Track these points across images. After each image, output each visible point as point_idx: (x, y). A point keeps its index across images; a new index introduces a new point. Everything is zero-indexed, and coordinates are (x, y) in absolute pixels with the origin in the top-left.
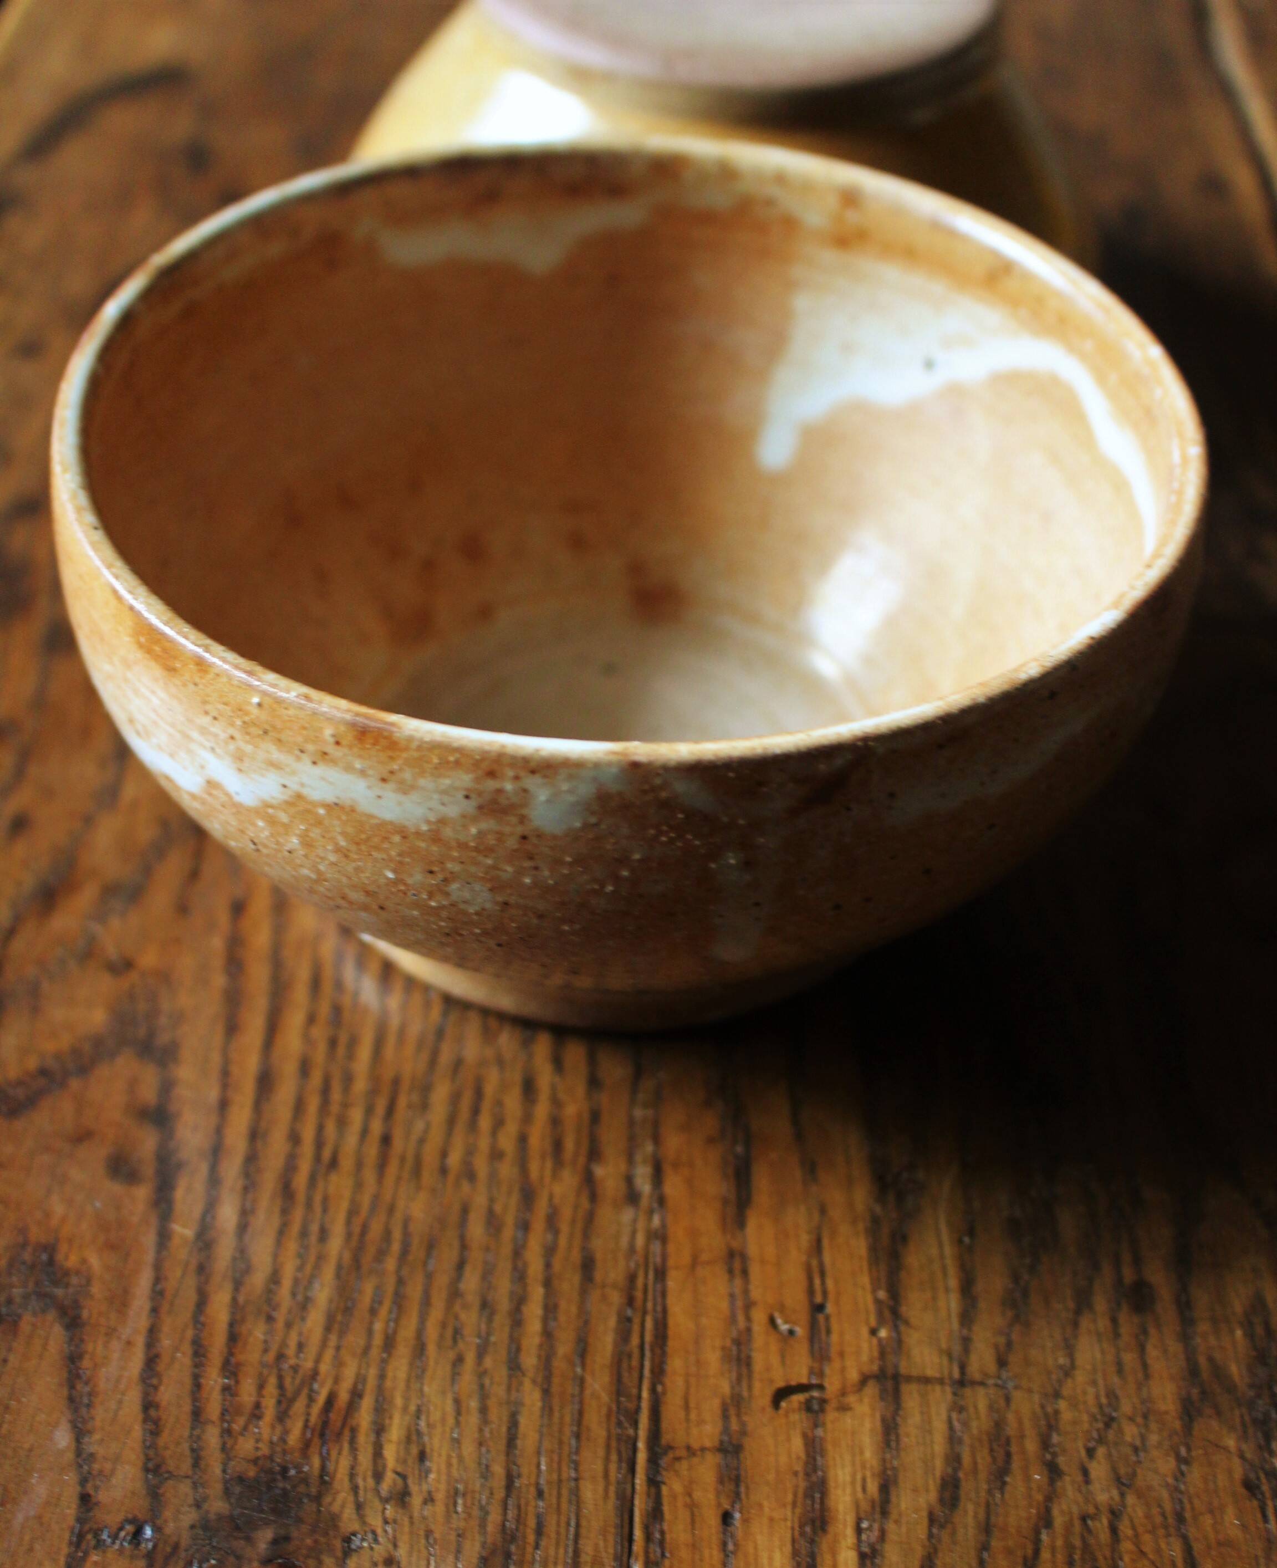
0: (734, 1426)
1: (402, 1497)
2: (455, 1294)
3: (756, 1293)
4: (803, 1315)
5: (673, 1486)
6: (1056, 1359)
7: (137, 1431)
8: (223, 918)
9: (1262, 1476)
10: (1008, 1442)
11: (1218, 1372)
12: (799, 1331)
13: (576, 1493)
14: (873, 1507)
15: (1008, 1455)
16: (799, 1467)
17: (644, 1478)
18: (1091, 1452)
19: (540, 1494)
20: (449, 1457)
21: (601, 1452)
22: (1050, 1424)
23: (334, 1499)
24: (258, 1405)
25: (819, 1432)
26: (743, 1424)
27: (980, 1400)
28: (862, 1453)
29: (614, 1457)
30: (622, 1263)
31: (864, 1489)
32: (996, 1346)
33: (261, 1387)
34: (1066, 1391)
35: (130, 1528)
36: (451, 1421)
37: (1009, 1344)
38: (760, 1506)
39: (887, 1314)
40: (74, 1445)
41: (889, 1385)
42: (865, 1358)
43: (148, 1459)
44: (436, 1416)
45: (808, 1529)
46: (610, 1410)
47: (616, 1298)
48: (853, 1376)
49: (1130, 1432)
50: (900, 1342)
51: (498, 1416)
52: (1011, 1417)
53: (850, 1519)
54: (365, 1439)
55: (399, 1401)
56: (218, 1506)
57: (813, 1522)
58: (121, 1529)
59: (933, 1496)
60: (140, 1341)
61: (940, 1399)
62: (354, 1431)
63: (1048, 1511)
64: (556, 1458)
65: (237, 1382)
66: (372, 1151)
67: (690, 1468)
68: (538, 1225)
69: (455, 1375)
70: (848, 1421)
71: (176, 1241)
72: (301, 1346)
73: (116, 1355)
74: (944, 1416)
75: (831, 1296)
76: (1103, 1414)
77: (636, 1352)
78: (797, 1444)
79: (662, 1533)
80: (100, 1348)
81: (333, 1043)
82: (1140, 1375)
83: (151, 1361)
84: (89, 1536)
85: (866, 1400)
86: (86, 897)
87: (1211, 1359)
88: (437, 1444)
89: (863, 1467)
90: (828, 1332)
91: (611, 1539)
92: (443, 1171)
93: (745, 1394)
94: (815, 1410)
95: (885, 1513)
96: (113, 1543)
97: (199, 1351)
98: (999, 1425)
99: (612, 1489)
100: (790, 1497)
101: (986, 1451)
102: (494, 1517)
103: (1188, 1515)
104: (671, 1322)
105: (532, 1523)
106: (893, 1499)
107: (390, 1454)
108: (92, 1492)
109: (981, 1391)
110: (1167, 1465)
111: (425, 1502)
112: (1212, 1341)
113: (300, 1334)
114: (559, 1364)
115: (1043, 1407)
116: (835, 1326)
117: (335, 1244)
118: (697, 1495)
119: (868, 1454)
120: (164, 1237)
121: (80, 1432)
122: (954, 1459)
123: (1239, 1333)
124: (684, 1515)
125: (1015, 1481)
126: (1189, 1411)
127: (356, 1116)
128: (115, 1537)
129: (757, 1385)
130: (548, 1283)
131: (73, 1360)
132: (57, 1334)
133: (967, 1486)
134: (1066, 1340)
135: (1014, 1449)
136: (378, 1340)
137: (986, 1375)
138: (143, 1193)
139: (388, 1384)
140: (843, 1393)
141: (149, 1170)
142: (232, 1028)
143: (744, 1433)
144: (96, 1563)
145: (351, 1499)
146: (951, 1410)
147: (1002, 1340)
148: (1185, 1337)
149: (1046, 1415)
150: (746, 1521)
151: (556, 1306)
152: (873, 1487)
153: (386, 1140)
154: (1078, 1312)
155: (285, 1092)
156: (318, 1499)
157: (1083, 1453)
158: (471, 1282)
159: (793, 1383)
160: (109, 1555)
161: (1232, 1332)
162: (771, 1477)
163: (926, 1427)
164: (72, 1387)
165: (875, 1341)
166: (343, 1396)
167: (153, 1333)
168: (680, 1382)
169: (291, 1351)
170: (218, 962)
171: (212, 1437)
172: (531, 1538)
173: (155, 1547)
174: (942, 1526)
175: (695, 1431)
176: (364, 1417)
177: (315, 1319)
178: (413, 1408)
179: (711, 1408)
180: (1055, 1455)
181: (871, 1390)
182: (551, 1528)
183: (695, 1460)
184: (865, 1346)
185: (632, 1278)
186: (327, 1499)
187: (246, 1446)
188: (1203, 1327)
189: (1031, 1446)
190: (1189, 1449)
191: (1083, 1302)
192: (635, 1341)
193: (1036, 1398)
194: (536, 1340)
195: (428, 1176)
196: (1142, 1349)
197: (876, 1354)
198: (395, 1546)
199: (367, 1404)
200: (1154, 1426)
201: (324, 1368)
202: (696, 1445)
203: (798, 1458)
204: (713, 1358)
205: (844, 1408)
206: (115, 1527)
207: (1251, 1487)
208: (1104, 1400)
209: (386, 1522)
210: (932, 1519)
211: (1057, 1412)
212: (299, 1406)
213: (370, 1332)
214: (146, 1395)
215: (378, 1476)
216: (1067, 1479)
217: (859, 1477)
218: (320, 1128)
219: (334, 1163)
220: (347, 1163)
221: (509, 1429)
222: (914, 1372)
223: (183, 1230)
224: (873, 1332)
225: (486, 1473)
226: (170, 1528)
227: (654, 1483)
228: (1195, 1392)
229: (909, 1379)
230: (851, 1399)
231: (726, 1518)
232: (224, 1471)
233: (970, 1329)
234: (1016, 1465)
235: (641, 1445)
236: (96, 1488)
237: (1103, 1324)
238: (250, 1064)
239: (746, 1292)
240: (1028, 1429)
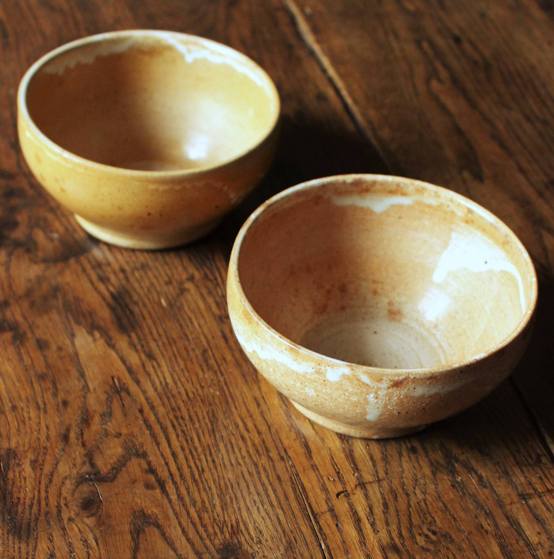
0: (330, 505)
1: (260, 542)
2: (250, 493)
3: (322, 473)
4: (336, 476)
5: (322, 522)
6: (399, 469)
7: (189, 546)
8: (139, 415)
9: (455, 483)
10: (395, 491)
11: (438, 463)
12: (336, 479)
13: (300, 530)
14: (370, 514)
15: (396, 494)
16: (349, 510)
17: (314, 522)
18: (414, 488)
19: (292, 532)
20: (267, 530)
21: (302, 519)
22: (403, 485)
23: (244, 547)
24: (215, 532)
25: (350, 501)
26: (332, 504)
27: (385, 484)
28: (362, 503)
29: (305, 519)
30: (287, 475)
31: (366, 510)
32: (384, 471)
33: (213, 528)
34: (404, 476)
36: (263, 522)
37: (387, 469)
38: (344, 521)
39: (356, 470)
40: (175, 553)
41: (362, 486)
42: (354, 481)
43: (195, 551)
44: (259, 522)
45: (357, 522)
46: (300, 509)
47: (289, 484)
48: (353, 486)
49: (422, 481)
50: (361, 475)
51: (274, 518)
52: (393, 485)
53: (365, 517)
54: (244, 532)
55: (248, 521)
56: (217, 556)
57: (357, 521)
59: (382, 507)
60: (178, 525)
61: (376, 486)
62: (241, 531)
63: (409, 504)
64: (292, 523)
65: (207, 528)
66: (211, 465)
67: (324, 517)
68: (262, 471)
69: (259, 512)
70: (356, 496)
71: (173, 500)
72: (218, 516)
73: (173, 531)
74: (378, 489)
75: (340, 469)
76: (414, 479)
77: (300, 495)
78: (346, 505)
79: (324, 533)
80: (169, 530)
81: (187, 440)
82: (420, 468)
83: (183, 530)
85: (358, 491)
86: (97, 419)
87: (435, 460)
88: (262, 528)
89: (364, 506)
90: (343, 478)
91: (313, 538)
92: (232, 465)
93: (330, 497)
94: (347, 496)
95: (373, 514)
97: (194, 524)
98: (391, 488)
99: (308, 526)
100: (350, 517)
101: (390, 495)
102: (284, 540)
103: (441, 496)
104: (305, 485)
105: (293, 539)
106: (374, 511)
107: (252, 533)
109: (384, 482)
110: (433, 487)
111: (266, 542)
112: (434, 456)
113: (217, 513)
114: (283, 502)
115: (400, 481)
116: (344, 475)
117: (214, 490)
118: (328, 522)
119: (363, 502)
120: (170, 501)
121: (175, 550)
122: (384, 498)
123: (439, 452)
124: (327, 527)
125: (399, 499)
126: (434, 473)
127: (203, 457)
129: (332, 495)
130: (271, 484)
131: (163, 534)
132: (156, 530)
133: (389, 503)
134: (400, 464)
135: (397, 492)
136: (236, 509)
137: (384, 477)
138: (158, 491)
139: (244, 518)
140: (352, 490)
141: (156, 485)
142: (158, 444)
143: (333, 506)
145: (248, 545)
146: (379, 488)
147: (385, 469)
148: (427, 456)
149: (401, 483)
150: (342, 525)
151: (275, 489)
152: (368, 509)
153: (213, 461)
154: (400, 457)
155: (181, 456)
156: (240, 548)
157: (413, 489)
158: (252, 489)
159: (340, 491)
161: (438, 452)
162: (344, 514)
163: (375, 493)
164: (167, 541)
165: (355, 477)
166: (235, 524)
167: (180, 523)
168: (314, 499)
169: (216, 517)
170: (144, 427)
171: (208, 542)
172: (294, 542)
174: (387, 513)
175: (322, 509)
176: (242, 527)
177: (218, 509)
178: (253, 522)
179: (323, 502)
180: (406, 491)
181: (359, 488)
182: (297, 538)
183: (324, 515)
184: (353, 479)
185: (291, 478)
186: (243, 548)
187: (217, 542)
188: (431, 453)
189: (400, 490)
190: (436, 482)
191: (400, 454)
192: (298, 492)
193: (397, 479)
194: (275, 498)
195: (229, 467)
196: (418, 462)
197: (356, 480)
198: (264, 553)
199: (241, 524)
200: (427, 478)
201: (226, 519)
202: (323, 511)
203: (348, 508)
204: (318, 491)
205: (354, 494)
207: (453, 486)
208: (413, 476)
209: (259, 548)
210: (384, 513)
211: (404, 482)
212: (225, 529)
213: (234, 508)
214: (186, 538)
215: (252, 539)
216: (411, 495)
217: (364, 508)
218: (195, 463)
219: (203, 470)
220: (206, 469)
221: (278, 520)
222: (367, 481)
223: (173, 497)
224: (354, 475)
225: (277, 531)
227: (317, 522)
228: (434, 469)
229: (366, 483)
230: (355, 491)
231: (337, 525)
232: (215, 549)
233: (376, 468)
234: (398, 495)
235: (310, 515)
237: (407, 458)
238: (168, 452)
239: (320, 474)
240: (398, 486)
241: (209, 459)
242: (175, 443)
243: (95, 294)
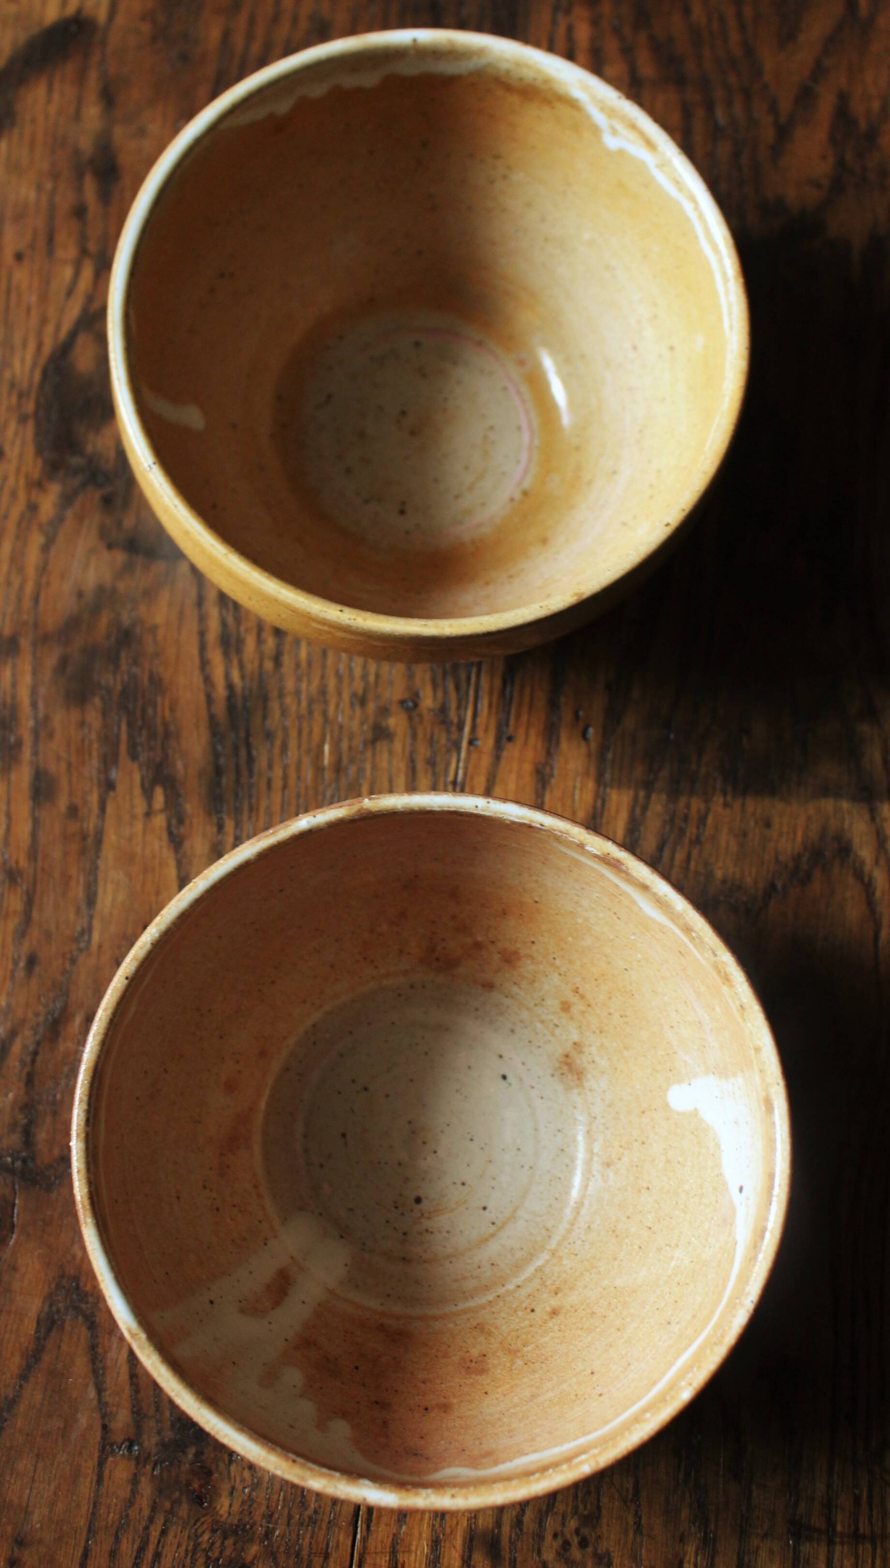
7: (127, 1390)
35: (127, 1443)
40: (97, 1397)
43: (134, 1406)
56: (169, 1434)
58: (122, 1444)
73: (115, 1346)
80: (106, 1341)
84: (108, 1447)
96: (120, 1450)
108: (107, 1423)
121: (100, 1390)
128: (120, 1448)
132: (84, 1333)
144: (112, 1461)
160: (118, 1458)
164: (94, 1363)
173: (139, 1454)
206: (119, 1444)
226: (146, 1444)
232: (171, 1415)
236: (110, 1421)
243: (197, 679)
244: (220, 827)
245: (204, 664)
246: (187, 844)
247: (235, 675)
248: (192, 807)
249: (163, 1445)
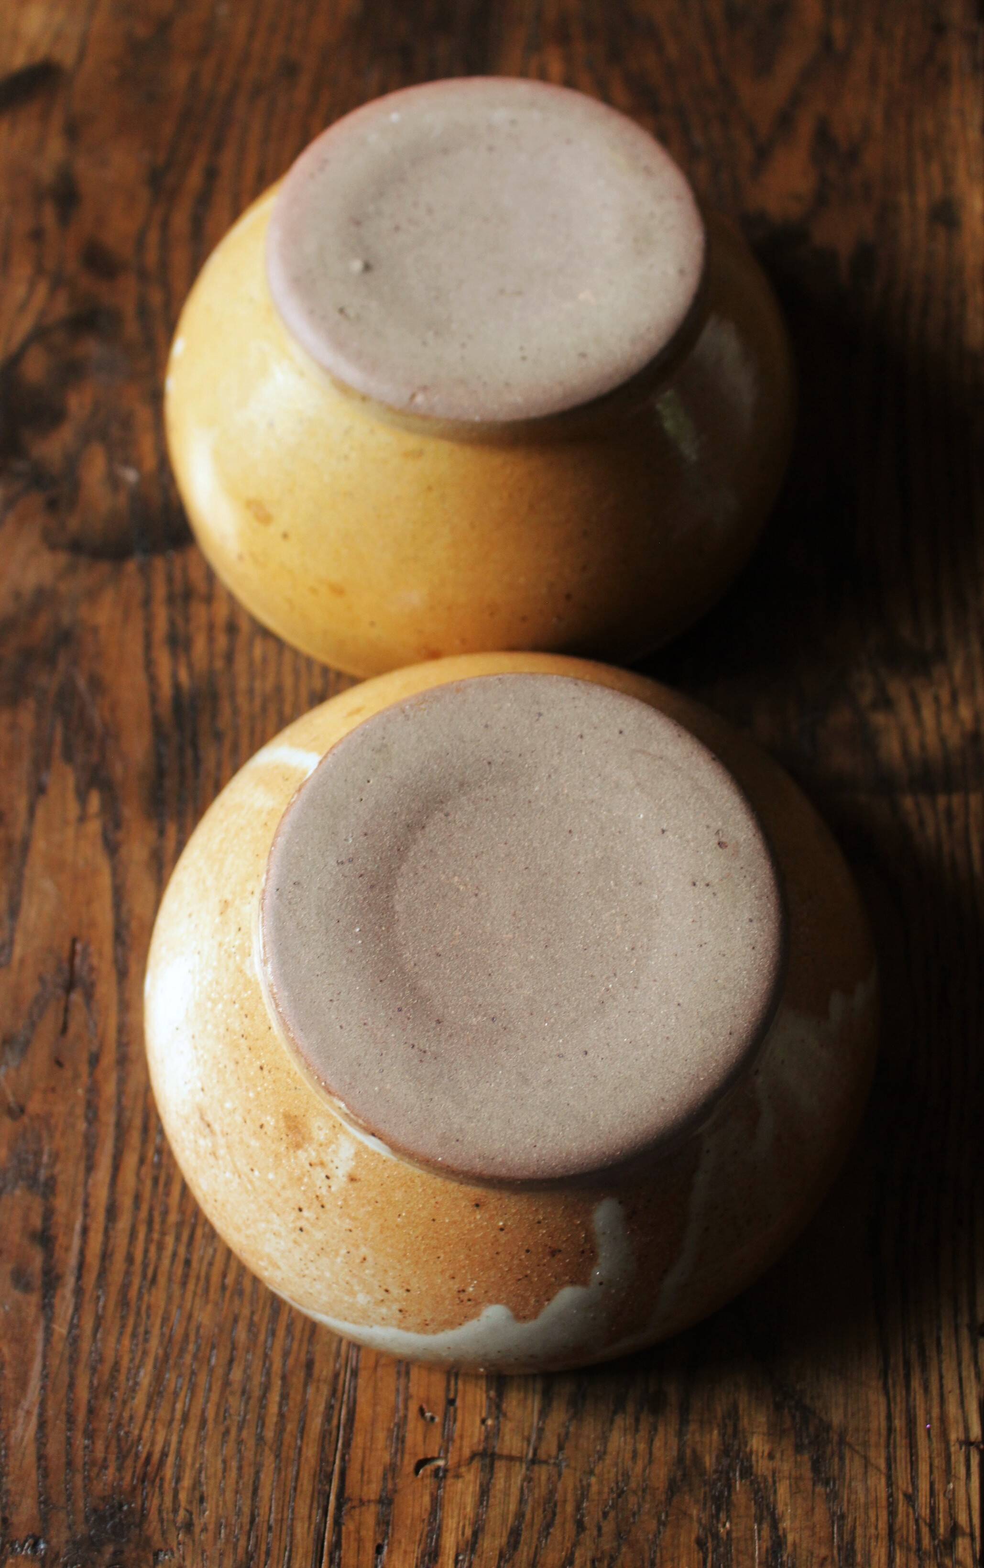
0: (390, 1486)
1: (188, 1526)
2: (226, 1383)
3: (413, 1390)
4: (440, 1407)
5: (349, 1526)
6: (595, 1447)
7: (34, 1476)
8: (84, 1069)
9: (709, 1535)
10: (555, 1505)
11: (697, 1459)
12: (437, 1420)
13: (292, 1528)
14: (467, 1545)
15: (554, 1514)
16: (425, 1516)
17: (332, 1520)
18: (605, 1515)
19: (270, 1529)
20: (218, 1501)
21: (308, 1501)
22: (584, 1492)
23: (149, 1526)
24: (105, 1459)
25: (441, 1492)
26: (395, 1484)
27: (542, 1473)
28: (465, 1508)
29: (315, 1505)
30: (331, 1364)
31: (463, 1534)
32: (559, 1436)
33: (107, 1447)
34: (597, 1471)
35: (31, 1541)
36: (220, 1475)
37: (567, 1434)
38: (400, 1542)
39: (494, 1408)
41: (487, 1461)
42: (475, 1440)
43: (40, 1495)
44: (211, 1471)
45: (426, 1558)
46: (315, 1472)
47: (325, 1390)
48: (467, 1452)
49: (633, 1501)
50: (499, 1430)
51: (249, 1472)
52: (560, 1486)
53: (452, 1554)
54: (168, 1486)
55: (189, 1460)
56: (81, 1530)
57: (430, 1555)
58: (26, 1541)
59: (504, 1540)
60: (36, 1411)
61: (519, 1472)
62: (162, 1479)
63: (573, 1554)
64: (281, 1503)
65: (93, 1443)
66: (179, 1271)
67: (360, 1514)
68: (281, 1333)
69: (224, 1441)
70: (460, 1485)
71: (55, 1338)
72: (131, 1418)
73: (21, 1421)
74: (519, 1482)
75: (460, 1395)
76: (618, 1487)
77: (334, 1433)
78: (427, 1499)
79: (340, 1559)
80: (11, 1415)
81: (156, 1180)
82: (646, 1461)
83: (42, 1425)
84: (8, 1546)
85: (472, 1471)
87: (694, 1451)
88: (211, 1491)
89: (465, 1518)
90: (455, 1421)
91: (309, 1561)
92: (224, 1287)
93: (398, 1463)
94: (440, 1475)
95: (473, 1550)
96: (22, 1550)
97: (71, 1419)
98: (552, 1492)
99: (313, 1527)
100: (418, 1537)
101: (541, 1511)
102: (242, 1543)
103: (658, 1561)
104: (358, 1410)
105: (263, 1548)
106: (480, 1541)
107: (183, 1496)
108: (8, 1516)
109: (544, 1468)
110: (653, 1525)
111: (202, 1531)
112: (697, 1437)
113: (131, 1409)
114: (287, 1437)
115: (581, 1481)
116: (459, 1417)
117: (154, 1343)
118: (363, 1533)
119: (468, 1509)
120: (49, 1332)
122: (520, 1515)
123: (716, 1432)
124: (354, 1545)
125: (556, 1531)
126: (673, 1488)
127: (170, 1240)
128: (22, 1546)
129: (407, 1457)
130: (284, 1378)
133: (525, 1535)
134: (604, 1433)
135: (558, 1510)
136: (178, 1415)
137: (549, 1456)
138: (34, 1298)
139: (184, 1446)
140: (459, 1465)
141: (37, 1282)
142: (90, 1168)
143: (395, 1491)
144: (12, 1563)
145: (159, 1526)
146: (523, 1480)
147: (562, 1431)
148: (680, 1434)
149: (582, 1487)
150: (390, 1552)
151: (288, 1395)
152: (468, 1532)
153: (188, 1263)
154: (615, 1412)
155: (123, 1223)
156: (140, 1525)
157: (601, 1513)
158: (237, 1375)
159: (429, 1456)
160: (19, 1559)
161: (711, 1432)
162: (409, 1522)
163: (506, 1493)
165: (483, 1428)
166: (156, 1456)
167: (43, 1404)
168: (360, 1454)
169: (125, 1421)
170: (80, 1110)
171: (79, 1480)
172: (263, 1557)
173: (46, 1554)
174: (507, 1561)
175: (365, 1488)
176: (169, 1472)
177: (140, 1400)
178: (197, 1465)
179: (377, 1472)
180: (583, 1516)
181: (476, 1464)
182: (275, 1552)
183: (364, 1508)
184: (477, 1431)
185: (336, 1376)
186: (146, 1526)
187: (98, 1488)
188: (692, 1427)
189: (570, 1508)
190: (667, 1516)
192: (335, 1422)
193: (578, 1474)
194: (275, 1419)
196: (651, 1442)
197: (482, 1438)
198: (184, 1559)
199: (171, 1460)
200: (648, 1498)
201: (146, 1434)
202: (365, 1498)
203: (426, 1510)
204: (381, 1436)
205: (458, 1476)
206: (22, 1542)
207: (700, 1543)
208: (620, 1478)
209: (179, 1544)
210: (501, 1556)
211: (589, 1485)
212: (129, 1462)
213: (173, 1410)
214: (39, 1449)
215: (175, 1511)
216: (587, 1532)
217: (461, 1524)
218: (146, 1251)
219: (154, 1280)
220: (162, 1280)
221: (254, 1482)
222: (505, 1452)
223: (61, 1329)
224: (483, 1421)
225: (239, 1513)
226: (54, 1541)
227: (338, 1523)
228: (679, 1473)
229: (501, 1457)
230: (463, 1470)
231: (379, 1549)
232: (85, 1505)
233: (544, 1422)
234: (558, 1520)
235: (332, 1498)
236: (11, 1514)
237: (630, 1421)
238: (101, 1196)
239: (407, 1388)
240: (570, 1497)
241: (182, 1250)
242: (128, 1178)
243: (140, 678)
244: (162, 832)
245: (149, 664)
246: (124, 851)
247: (183, 676)
248: (131, 811)
249: (76, 1544)
